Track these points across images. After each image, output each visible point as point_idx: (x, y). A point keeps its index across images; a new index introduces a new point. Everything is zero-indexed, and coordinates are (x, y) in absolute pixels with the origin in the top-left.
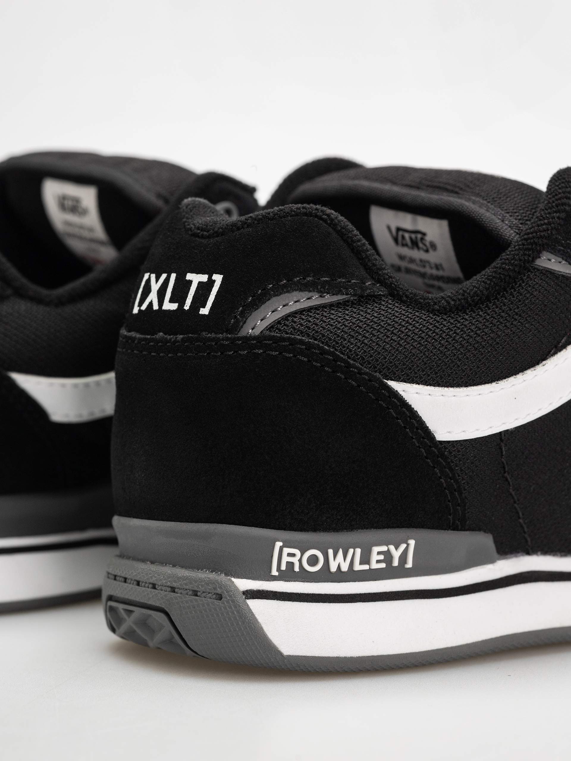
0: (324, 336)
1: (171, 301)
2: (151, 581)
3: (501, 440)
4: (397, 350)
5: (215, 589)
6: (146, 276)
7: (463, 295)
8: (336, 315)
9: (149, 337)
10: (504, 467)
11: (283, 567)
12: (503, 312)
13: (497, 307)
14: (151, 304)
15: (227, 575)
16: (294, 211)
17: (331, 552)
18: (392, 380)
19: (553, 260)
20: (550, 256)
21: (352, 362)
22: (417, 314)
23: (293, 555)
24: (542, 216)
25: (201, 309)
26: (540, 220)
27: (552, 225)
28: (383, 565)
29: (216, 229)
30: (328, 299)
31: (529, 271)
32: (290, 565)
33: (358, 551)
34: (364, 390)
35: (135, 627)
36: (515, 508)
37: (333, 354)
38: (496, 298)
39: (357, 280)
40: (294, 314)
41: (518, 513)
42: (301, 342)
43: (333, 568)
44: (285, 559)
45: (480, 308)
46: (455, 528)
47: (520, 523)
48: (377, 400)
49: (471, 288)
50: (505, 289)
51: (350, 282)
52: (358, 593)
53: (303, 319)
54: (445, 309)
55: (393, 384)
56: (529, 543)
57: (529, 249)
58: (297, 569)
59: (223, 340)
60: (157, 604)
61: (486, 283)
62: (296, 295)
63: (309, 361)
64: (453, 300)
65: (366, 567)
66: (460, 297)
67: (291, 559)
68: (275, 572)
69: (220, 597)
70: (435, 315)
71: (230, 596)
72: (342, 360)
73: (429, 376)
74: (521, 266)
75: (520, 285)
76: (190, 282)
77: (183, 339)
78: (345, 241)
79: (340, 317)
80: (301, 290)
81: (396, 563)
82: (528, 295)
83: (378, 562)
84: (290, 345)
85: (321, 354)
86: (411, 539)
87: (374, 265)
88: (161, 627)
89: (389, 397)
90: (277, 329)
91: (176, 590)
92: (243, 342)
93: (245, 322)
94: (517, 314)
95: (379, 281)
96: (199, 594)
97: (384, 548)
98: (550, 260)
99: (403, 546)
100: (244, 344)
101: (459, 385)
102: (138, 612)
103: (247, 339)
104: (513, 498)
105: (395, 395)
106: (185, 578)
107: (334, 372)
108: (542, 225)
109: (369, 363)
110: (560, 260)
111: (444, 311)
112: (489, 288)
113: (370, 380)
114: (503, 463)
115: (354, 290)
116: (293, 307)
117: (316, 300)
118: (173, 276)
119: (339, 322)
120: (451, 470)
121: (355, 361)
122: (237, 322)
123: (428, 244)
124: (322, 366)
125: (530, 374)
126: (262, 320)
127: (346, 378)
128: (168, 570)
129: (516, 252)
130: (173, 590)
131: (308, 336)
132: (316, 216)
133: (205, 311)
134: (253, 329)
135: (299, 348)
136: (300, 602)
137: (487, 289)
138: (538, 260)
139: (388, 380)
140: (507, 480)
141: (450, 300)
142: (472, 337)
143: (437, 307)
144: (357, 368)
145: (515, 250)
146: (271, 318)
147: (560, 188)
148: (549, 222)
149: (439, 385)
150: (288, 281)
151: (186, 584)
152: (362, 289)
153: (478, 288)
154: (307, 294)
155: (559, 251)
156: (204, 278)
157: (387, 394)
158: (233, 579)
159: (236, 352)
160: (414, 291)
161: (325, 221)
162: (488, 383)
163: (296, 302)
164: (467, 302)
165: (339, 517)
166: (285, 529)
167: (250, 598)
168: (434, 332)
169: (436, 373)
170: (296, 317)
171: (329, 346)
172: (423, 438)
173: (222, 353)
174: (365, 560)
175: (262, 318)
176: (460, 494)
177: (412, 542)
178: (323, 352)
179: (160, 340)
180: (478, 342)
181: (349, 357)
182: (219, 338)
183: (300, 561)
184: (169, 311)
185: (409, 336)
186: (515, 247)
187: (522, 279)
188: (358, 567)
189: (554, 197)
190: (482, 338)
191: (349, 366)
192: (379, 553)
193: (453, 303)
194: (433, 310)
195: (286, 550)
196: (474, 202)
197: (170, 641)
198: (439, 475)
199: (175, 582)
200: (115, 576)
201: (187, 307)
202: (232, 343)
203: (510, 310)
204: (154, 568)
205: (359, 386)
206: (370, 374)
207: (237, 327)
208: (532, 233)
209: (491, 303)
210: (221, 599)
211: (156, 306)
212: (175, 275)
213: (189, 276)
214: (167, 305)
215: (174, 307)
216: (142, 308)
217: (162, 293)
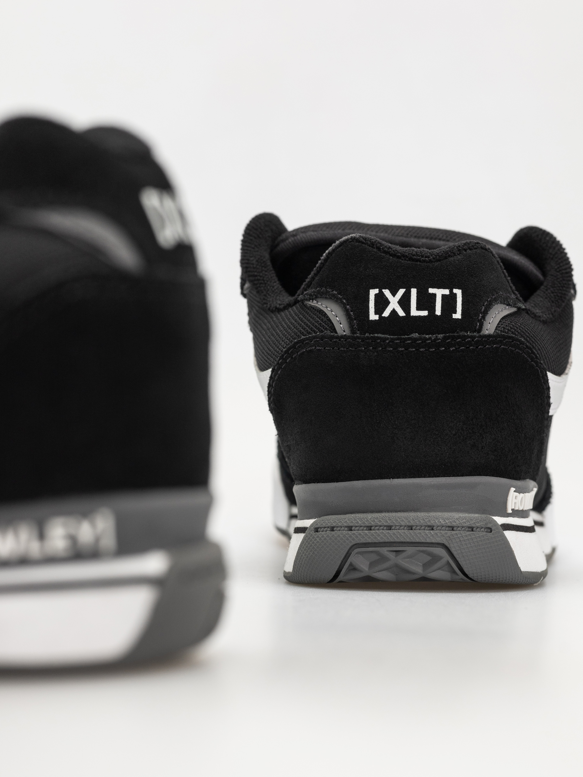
1: (418, 309)
2: (429, 524)
5: (485, 524)
6: (375, 292)
9: (402, 337)
11: (513, 506)
14: (393, 311)
23: (516, 497)
25: (453, 315)
32: (515, 505)
34: (541, 376)
37: (531, 348)
44: (514, 500)
54: (545, 320)
59: (476, 337)
60: (437, 541)
62: (500, 306)
66: (549, 313)
67: (516, 501)
68: (510, 511)
69: (490, 530)
71: (495, 529)
72: (534, 353)
76: (434, 295)
77: (442, 337)
80: (501, 302)
85: (526, 348)
88: (439, 558)
96: (474, 529)
106: (462, 518)
107: (532, 361)
113: (543, 369)
116: (502, 315)
118: (414, 292)
124: (528, 357)
126: (489, 324)
127: (536, 367)
130: (453, 528)
133: (457, 316)
134: (487, 330)
151: (464, 523)
154: (503, 306)
156: (446, 291)
157: (546, 380)
158: (492, 517)
163: (502, 311)
173: (477, 347)
179: (418, 339)
182: (473, 336)
184: (420, 317)
191: (537, 357)
195: (515, 494)
199: (454, 522)
201: (438, 313)
205: (540, 373)
207: (481, 328)
210: (491, 532)
211: (401, 313)
212: (415, 290)
213: (431, 291)
214: (414, 312)
215: (425, 313)
216: (383, 315)
217: (405, 303)
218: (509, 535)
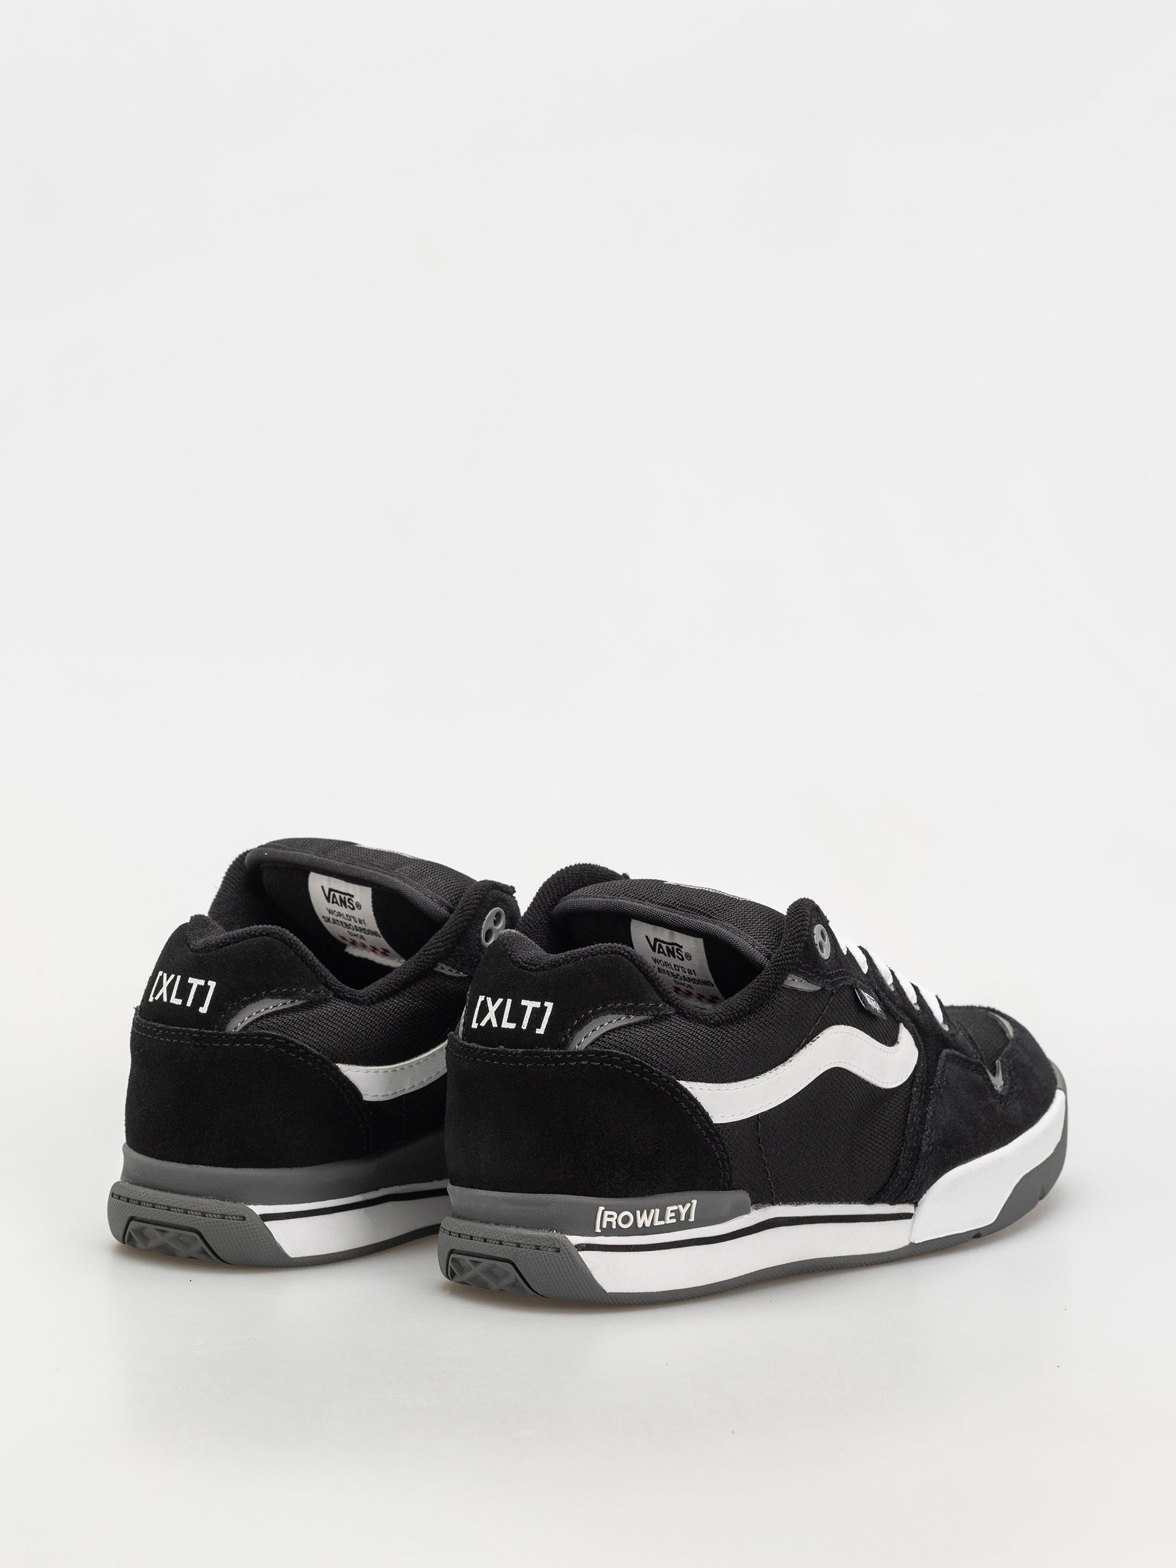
0: (632, 1049)
1: (509, 1021)
2: (499, 1239)
3: (758, 1119)
4: (686, 1057)
5: (554, 1244)
6: (481, 998)
7: (732, 1011)
8: (640, 1032)
9: (491, 1049)
10: (759, 1140)
11: (605, 1226)
12: (761, 1023)
13: (756, 1019)
14: (490, 1022)
15: (561, 1233)
16: (603, 950)
17: (638, 1212)
18: (682, 1080)
19: (796, 980)
20: (794, 977)
21: (654, 1068)
22: (698, 1027)
23: (611, 1216)
24: (787, 946)
25: (537, 1029)
26: (786, 950)
27: (796, 954)
28: (674, 1221)
29: (542, 964)
30: (633, 1019)
31: (779, 990)
32: (609, 1224)
33: (658, 1210)
34: (663, 1089)
35: (480, 1274)
36: (765, 1170)
37: (641, 1063)
38: (755, 1012)
39: (653, 1003)
40: (608, 1033)
41: (767, 1173)
42: (617, 1055)
43: (640, 1225)
44: (606, 1219)
45: (743, 1020)
46: (724, 1189)
47: (769, 1181)
48: (673, 1096)
49: (737, 1005)
50: (762, 1005)
51: (648, 1005)
52: (658, 1243)
53: (616, 1037)
54: (718, 1022)
55: (682, 1083)
56: (774, 1196)
57: (779, 974)
58: (614, 1227)
59: (557, 1054)
60: (505, 1256)
61: (748, 1001)
62: (609, 1017)
63: (623, 1069)
64: (724, 1015)
65: (662, 1223)
66: (729, 1013)
67: (610, 1220)
68: (598, 1230)
69: (558, 1251)
70: (711, 1027)
71: (566, 1249)
72: (647, 1067)
73: (709, 1075)
74: (773, 987)
75: (773, 1001)
76: (525, 1007)
77: (523, 1052)
78: (642, 972)
79: (643, 1034)
80: (613, 1013)
81: (683, 1218)
82: (779, 1009)
83: (671, 1218)
84: (608, 1057)
85: (632, 1063)
86: (693, 1199)
87: (664, 990)
88: (507, 1274)
89: (681, 1093)
90: (597, 1044)
91: (521, 1246)
92: (572, 1056)
93: (572, 1040)
94: (771, 1024)
95: (668, 1002)
96: (541, 1248)
97: (675, 1208)
98: (794, 980)
99: (688, 1205)
100: (573, 1057)
101: (730, 1081)
102: (485, 1262)
103: (575, 1053)
104: (765, 1162)
105: (685, 1091)
106: (529, 1236)
107: (641, 1076)
108: (788, 954)
109: (666, 1068)
110: (802, 979)
111: (717, 1024)
112: (750, 1005)
113: (667, 1082)
114: (758, 1136)
115: (652, 1012)
116: (608, 1027)
117: (624, 1020)
118: (509, 1001)
119: (643, 1038)
120: (723, 1144)
121: (656, 1067)
122: (567, 1040)
123: (683, 954)
124: (633, 1072)
125: (781, 1069)
126: (585, 1038)
127: (650, 1081)
128: (513, 1230)
129: (770, 976)
130: (518, 1245)
131: (621, 1049)
132: (620, 953)
133: (540, 1031)
134: (578, 1045)
135: (615, 1059)
136: (618, 1251)
137: (749, 1006)
138: (786, 981)
139: (679, 1080)
140: (761, 1149)
141: (722, 1016)
142: (739, 1044)
143: (712, 1021)
144: (658, 1073)
145: (769, 974)
146: (593, 1036)
147: (798, 922)
148: (793, 951)
149: (716, 1082)
150: (603, 1007)
151: (530, 1241)
152: (658, 1010)
153: (742, 1005)
154: (617, 1016)
155: (801, 973)
156: (538, 1004)
157: (680, 1091)
158: (568, 1237)
159: (568, 1063)
160: (695, 1009)
161: (626, 957)
162: (751, 1078)
163: (609, 1022)
164: (734, 1017)
165: (644, 1186)
166: (605, 1197)
167: (581, 1250)
168: (712, 1042)
169: (714, 1073)
170: (611, 1035)
171: (637, 1057)
172: (704, 1122)
173: (556, 1064)
174: (662, 1217)
175: (585, 1036)
176: (729, 1163)
177: (695, 1202)
178: (634, 1062)
179: (503, 1052)
180: (744, 1047)
181: (652, 1065)
182: (554, 1053)
183: (616, 1220)
184: (508, 1029)
185: (694, 1046)
186: (768, 972)
187: (774, 996)
188: (657, 1223)
189: (795, 929)
190: (747, 1044)
191: (652, 1071)
192: (671, 1212)
193: (724, 1018)
194: (710, 1023)
195: (607, 1213)
196: (727, 928)
197: (514, 1285)
198: (715, 1149)
199: (521, 1239)
200: (450, 1232)
201: (524, 1027)
202: (564, 1056)
203: (766, 1021)
204: (499, 1228)
205: (659, 1086)
206: (668, 1077)
207: (566, 1044)
208: (781, 961)
209: (751, 1016)
210: (559, 1252)
211: (495, 1024)
212: (511, 1000)
213: (524, 1002)
214: (505, 1024)
215: (512, 1026)
216: (481, 1025)
217: (499, 1014)
218: (584, 1255)
